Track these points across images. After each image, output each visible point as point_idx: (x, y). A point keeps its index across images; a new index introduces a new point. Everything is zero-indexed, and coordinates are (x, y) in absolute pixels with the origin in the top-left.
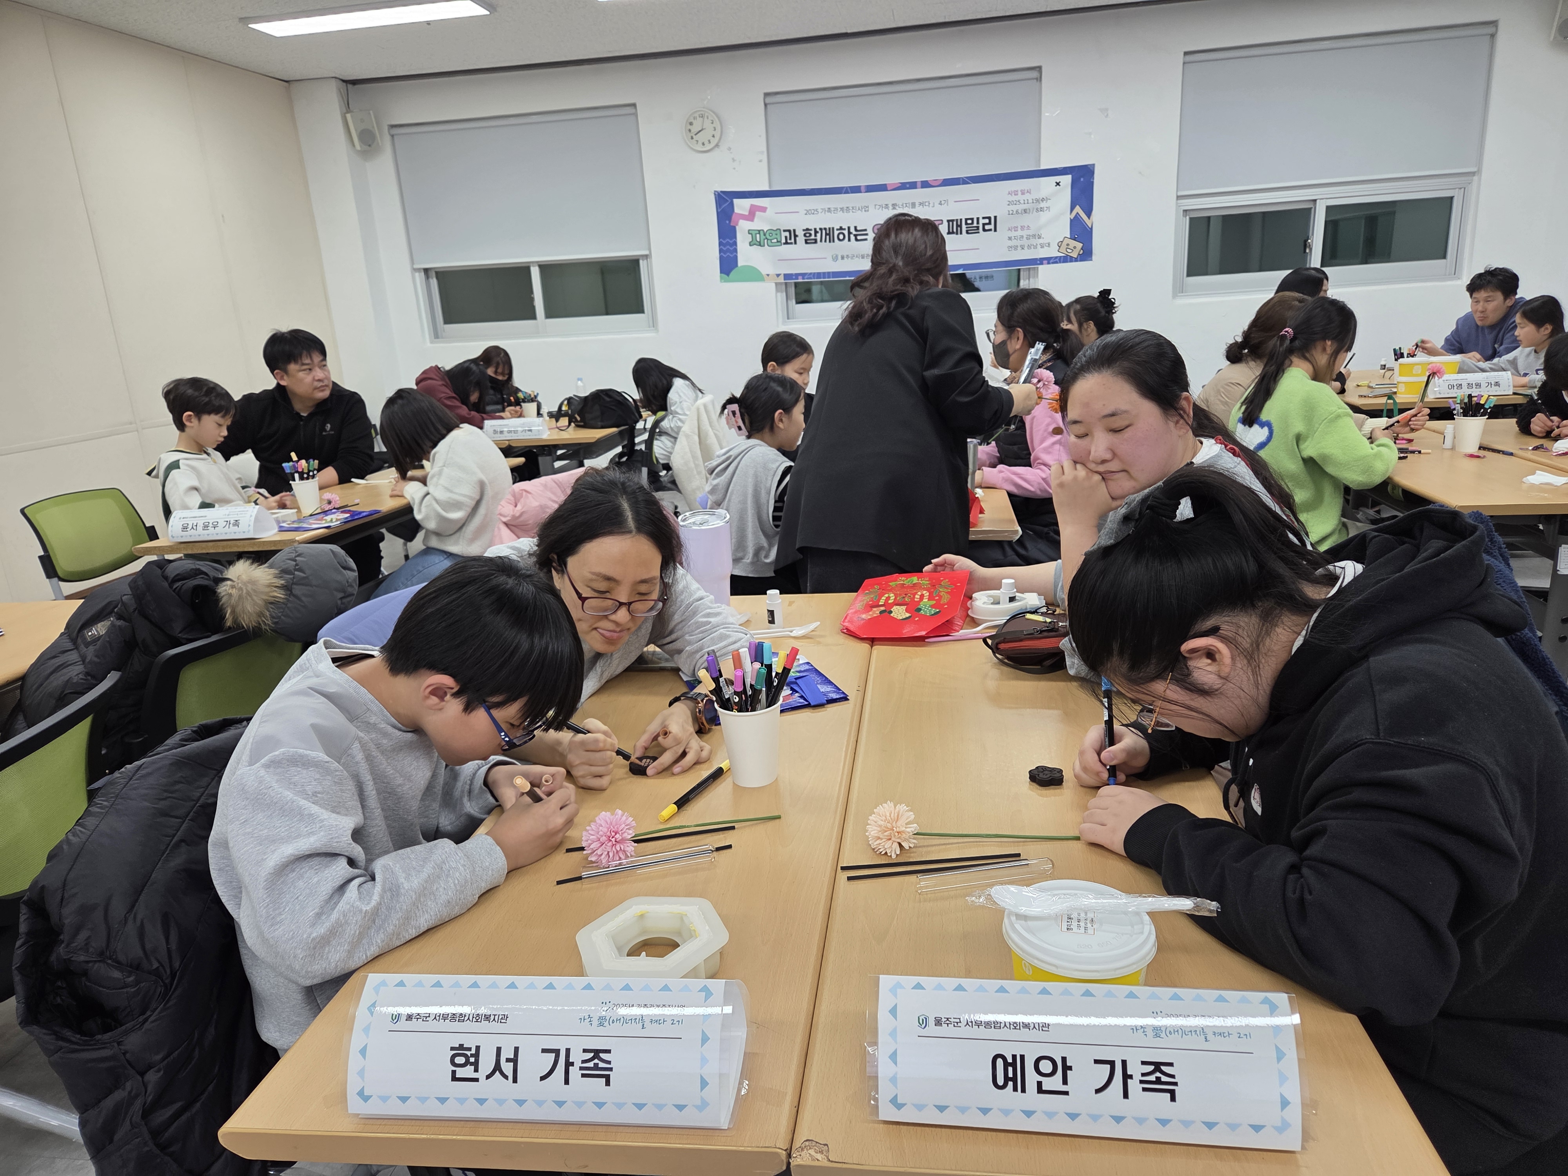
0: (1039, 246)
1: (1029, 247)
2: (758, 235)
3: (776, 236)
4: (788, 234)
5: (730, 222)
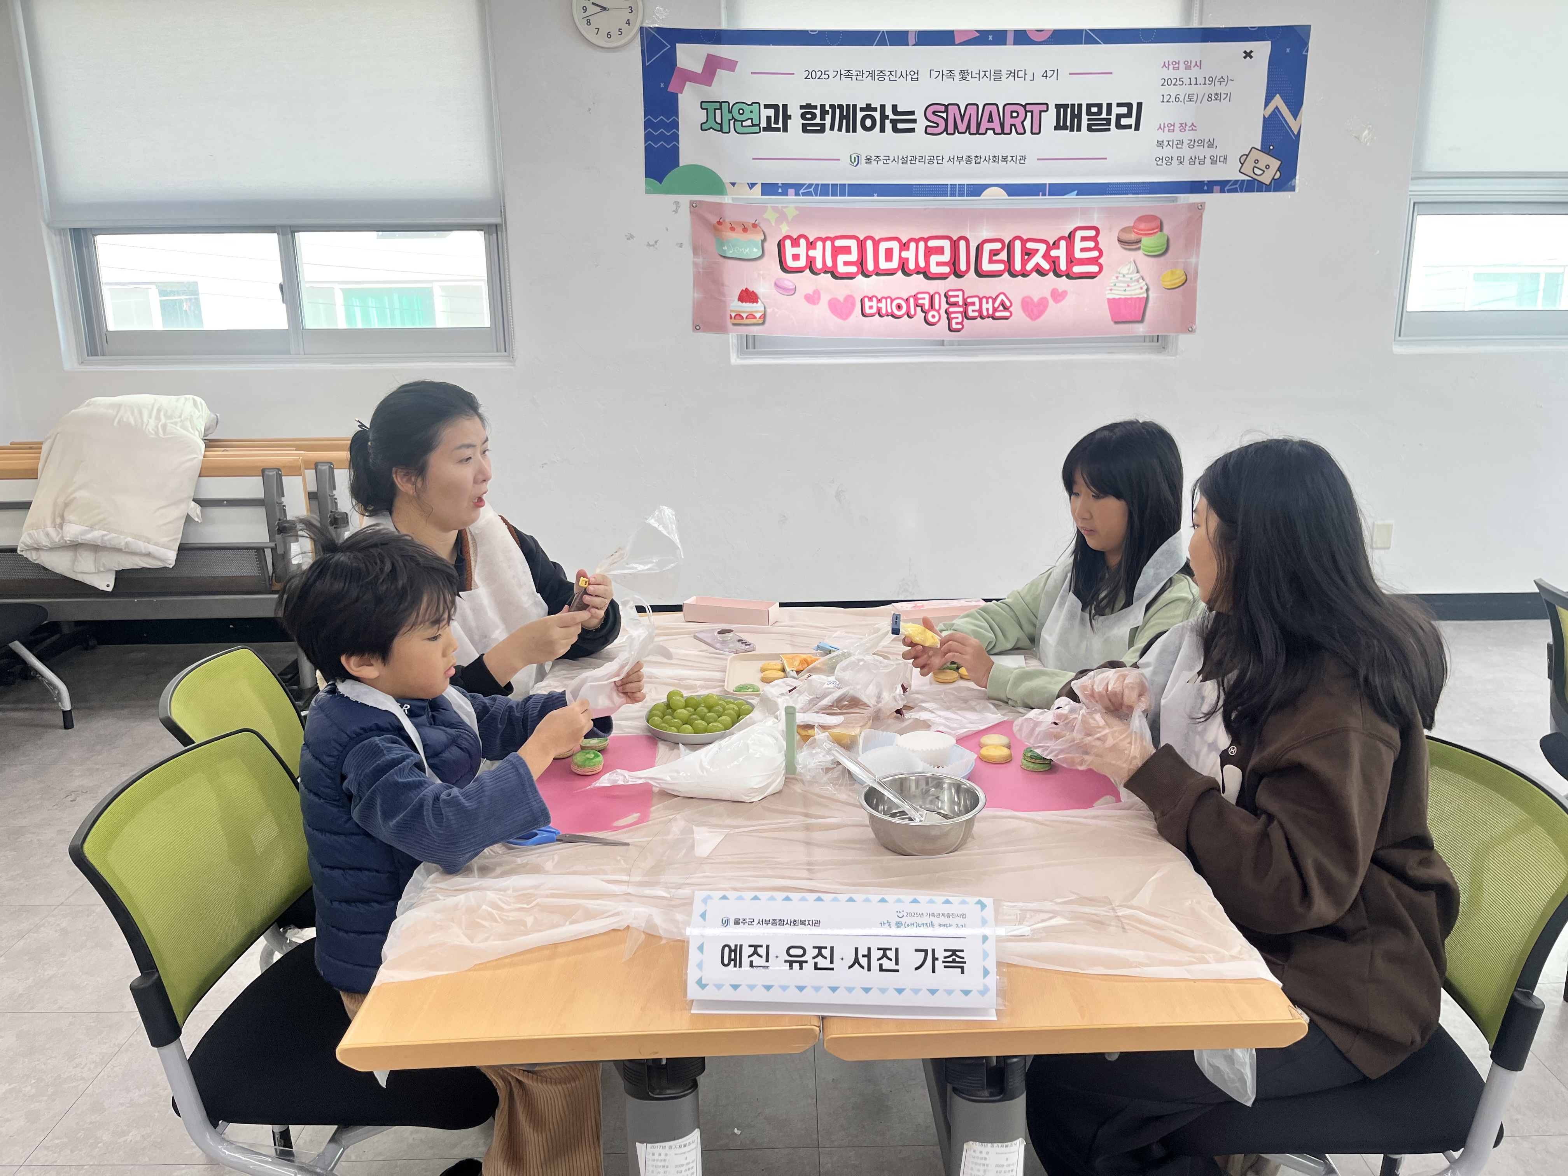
0: (1208, 161)
1: (1192, 161)
2: (718, 112)
3: (747, 115)
4: (771, 113)
5: (667, 86)
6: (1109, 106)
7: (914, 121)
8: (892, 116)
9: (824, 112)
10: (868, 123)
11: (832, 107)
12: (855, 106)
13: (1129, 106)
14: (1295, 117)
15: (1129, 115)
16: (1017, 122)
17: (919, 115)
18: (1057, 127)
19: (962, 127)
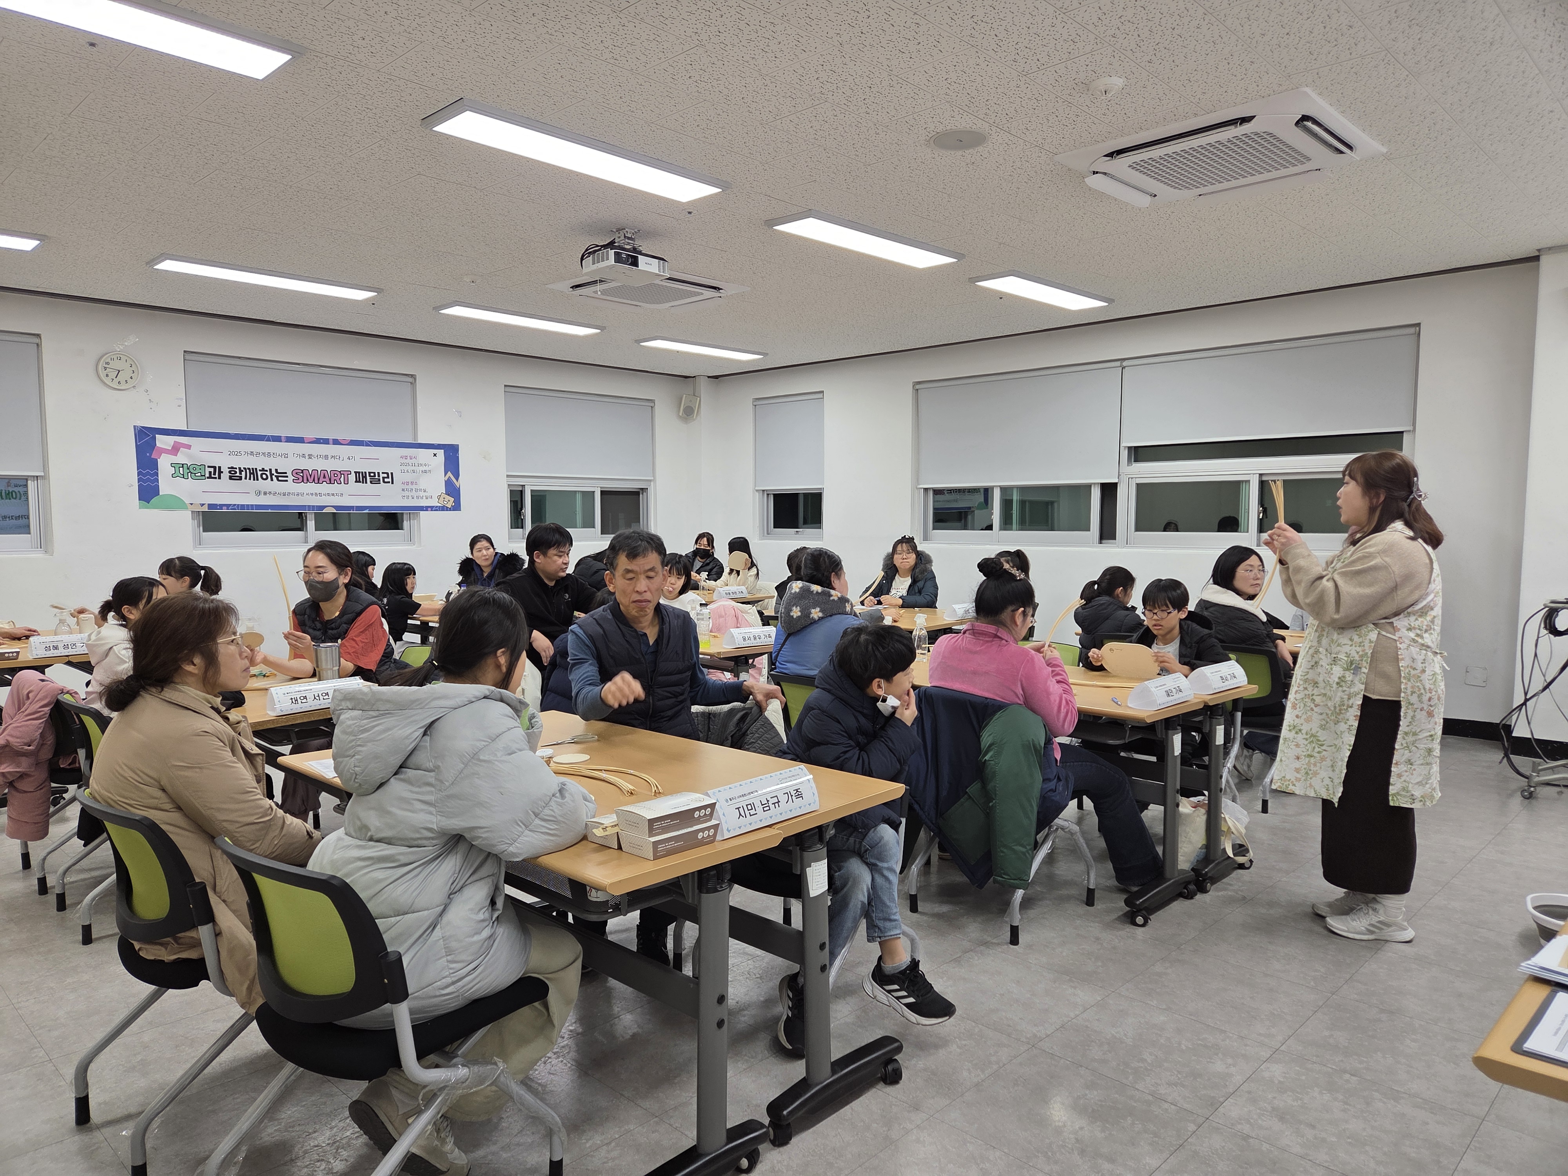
0: (424, 498)
1: (417, 497)
2: (181, 469)
3: (200, 471)
4: (212, 470)
5: (151, 455)
6: (378, 473)
7: (287, 477)
8: (275, 474)
9: (241, 471)
10: (264, 476)
11: (245, 468)
12: (256, 469)
13: (387, 474)
14: (457, 480)
15: (388, 477)
16: (337, 478)
17: (289, 474)
18: (356, 482)
19: (311, 480)
